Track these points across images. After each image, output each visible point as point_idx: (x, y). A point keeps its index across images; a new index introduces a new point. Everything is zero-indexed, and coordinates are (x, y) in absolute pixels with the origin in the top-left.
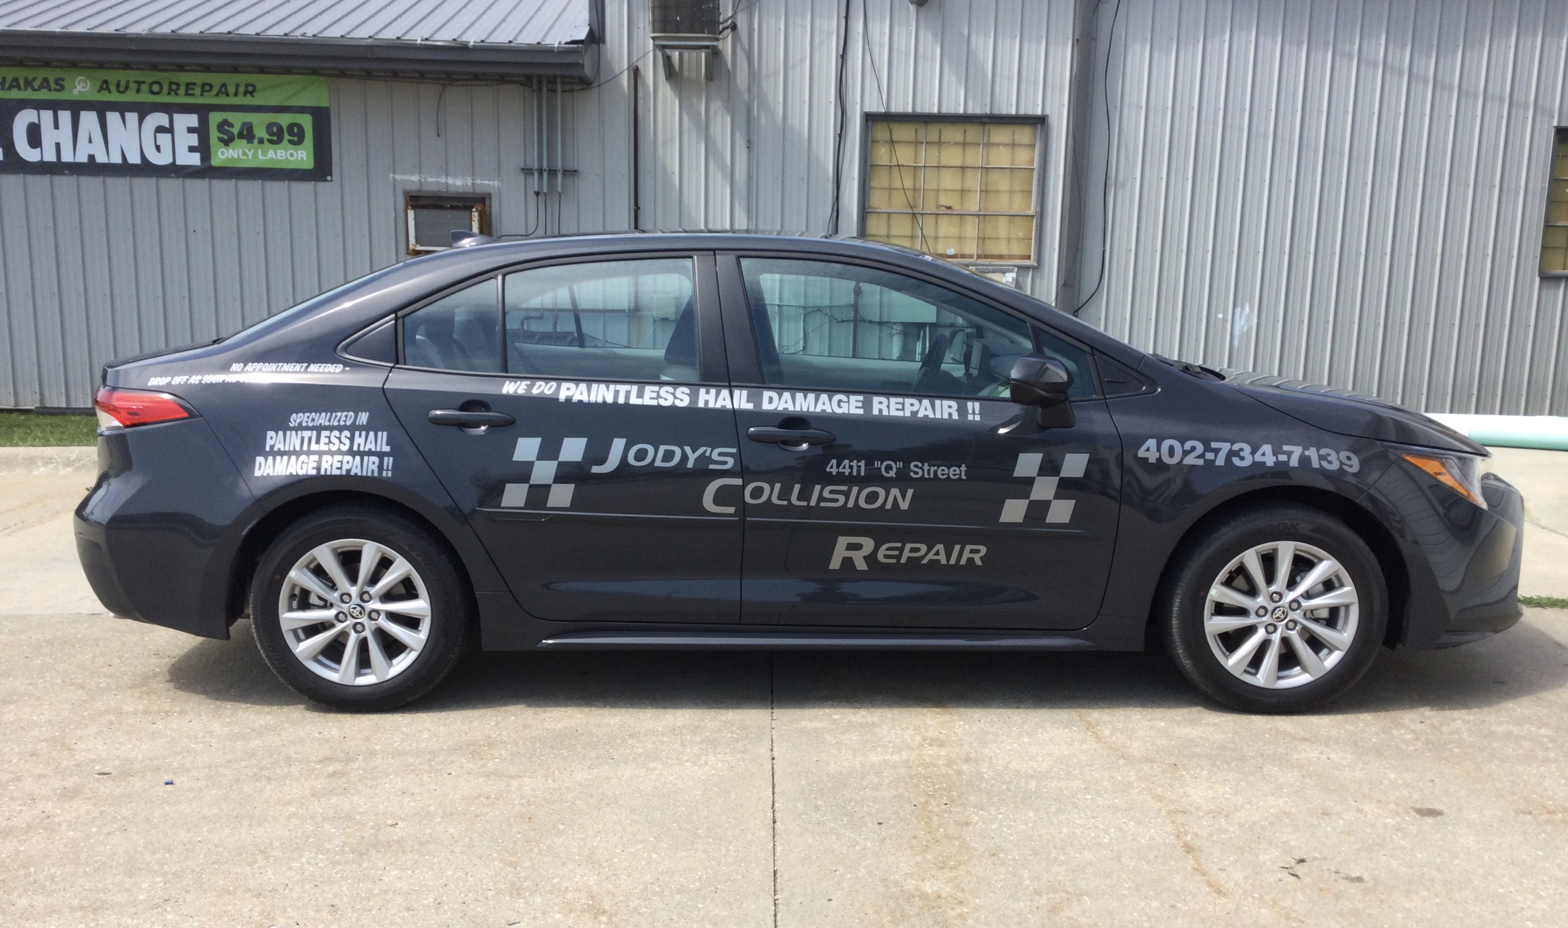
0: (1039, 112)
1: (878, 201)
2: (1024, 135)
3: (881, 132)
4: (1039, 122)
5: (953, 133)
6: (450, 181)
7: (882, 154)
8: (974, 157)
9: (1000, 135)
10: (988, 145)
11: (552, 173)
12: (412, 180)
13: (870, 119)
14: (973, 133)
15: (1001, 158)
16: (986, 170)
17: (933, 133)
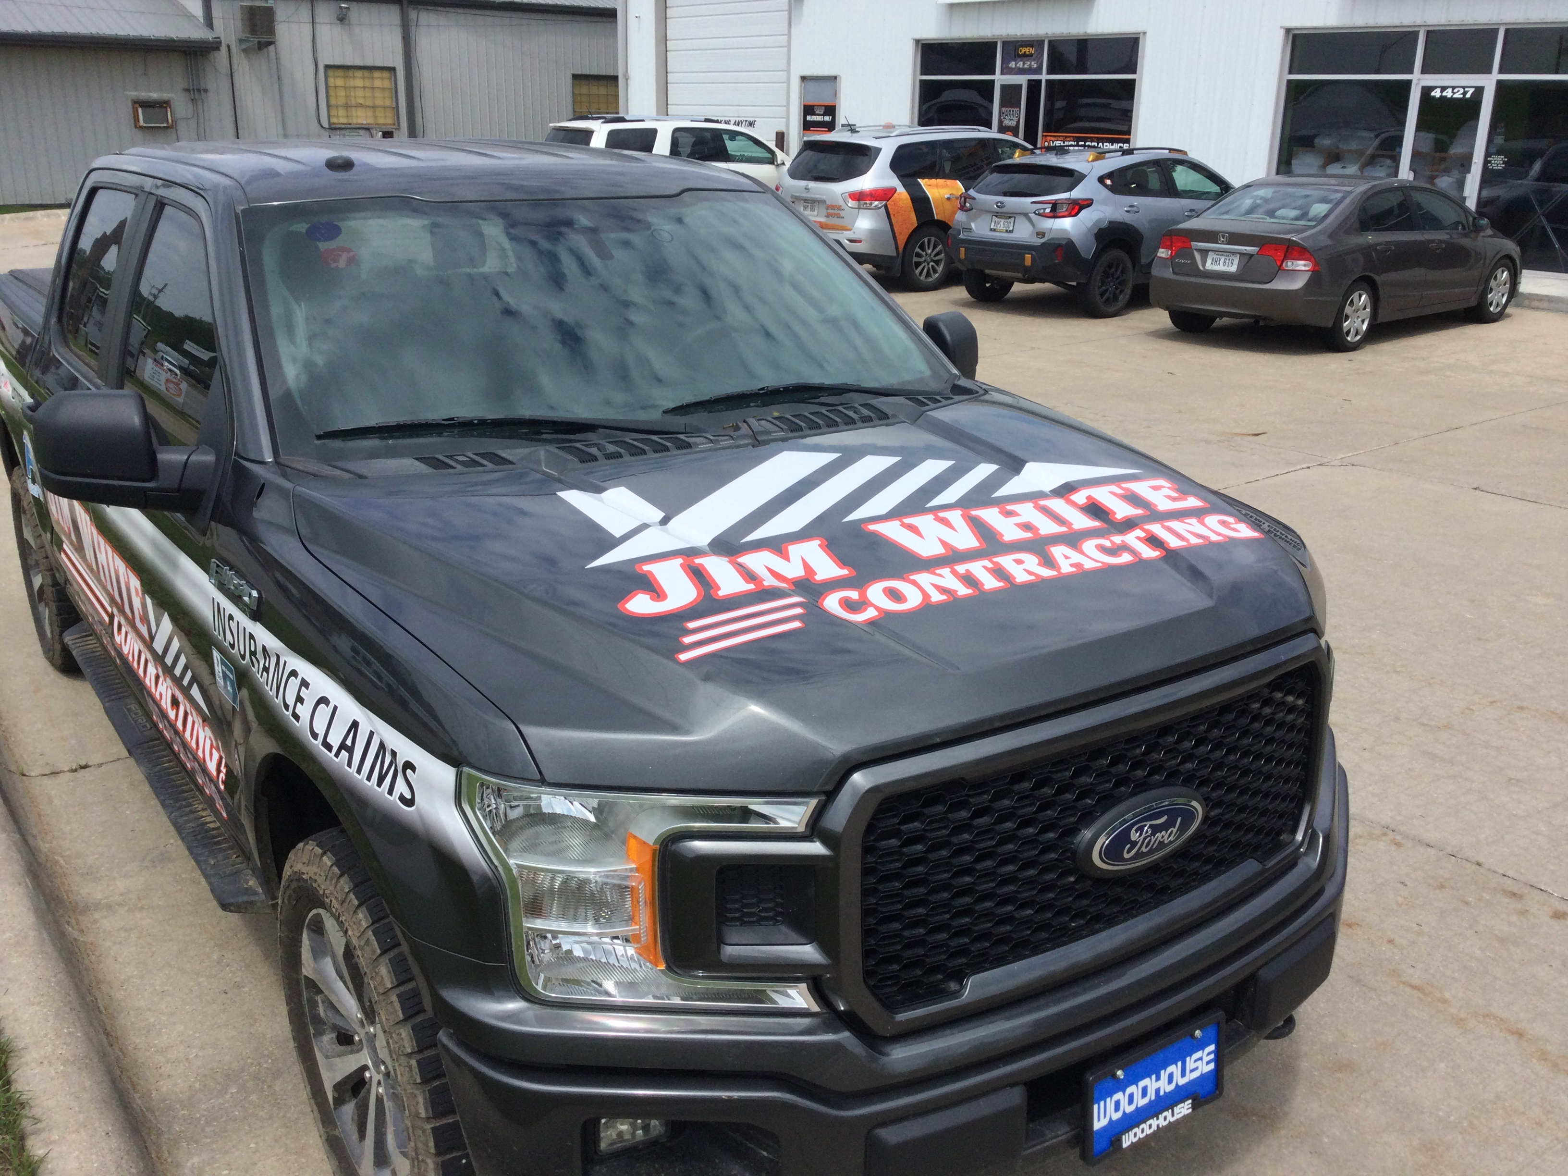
0: (392, 65)
1: (333, 101)
2: (386, 74)
3: (331, 73)
4: (392, 70)
5: (359, 74)
6: (151, 94)
7: (331, 81)
8: (368, 83)
9: (377, 74)
10: (373, 78)
11: (199, 90)
12: (134, 94)
13: (327, 67)
14: (366, 73)
15: (378, 83)
16: (373, 88)
17: (351, 73)
